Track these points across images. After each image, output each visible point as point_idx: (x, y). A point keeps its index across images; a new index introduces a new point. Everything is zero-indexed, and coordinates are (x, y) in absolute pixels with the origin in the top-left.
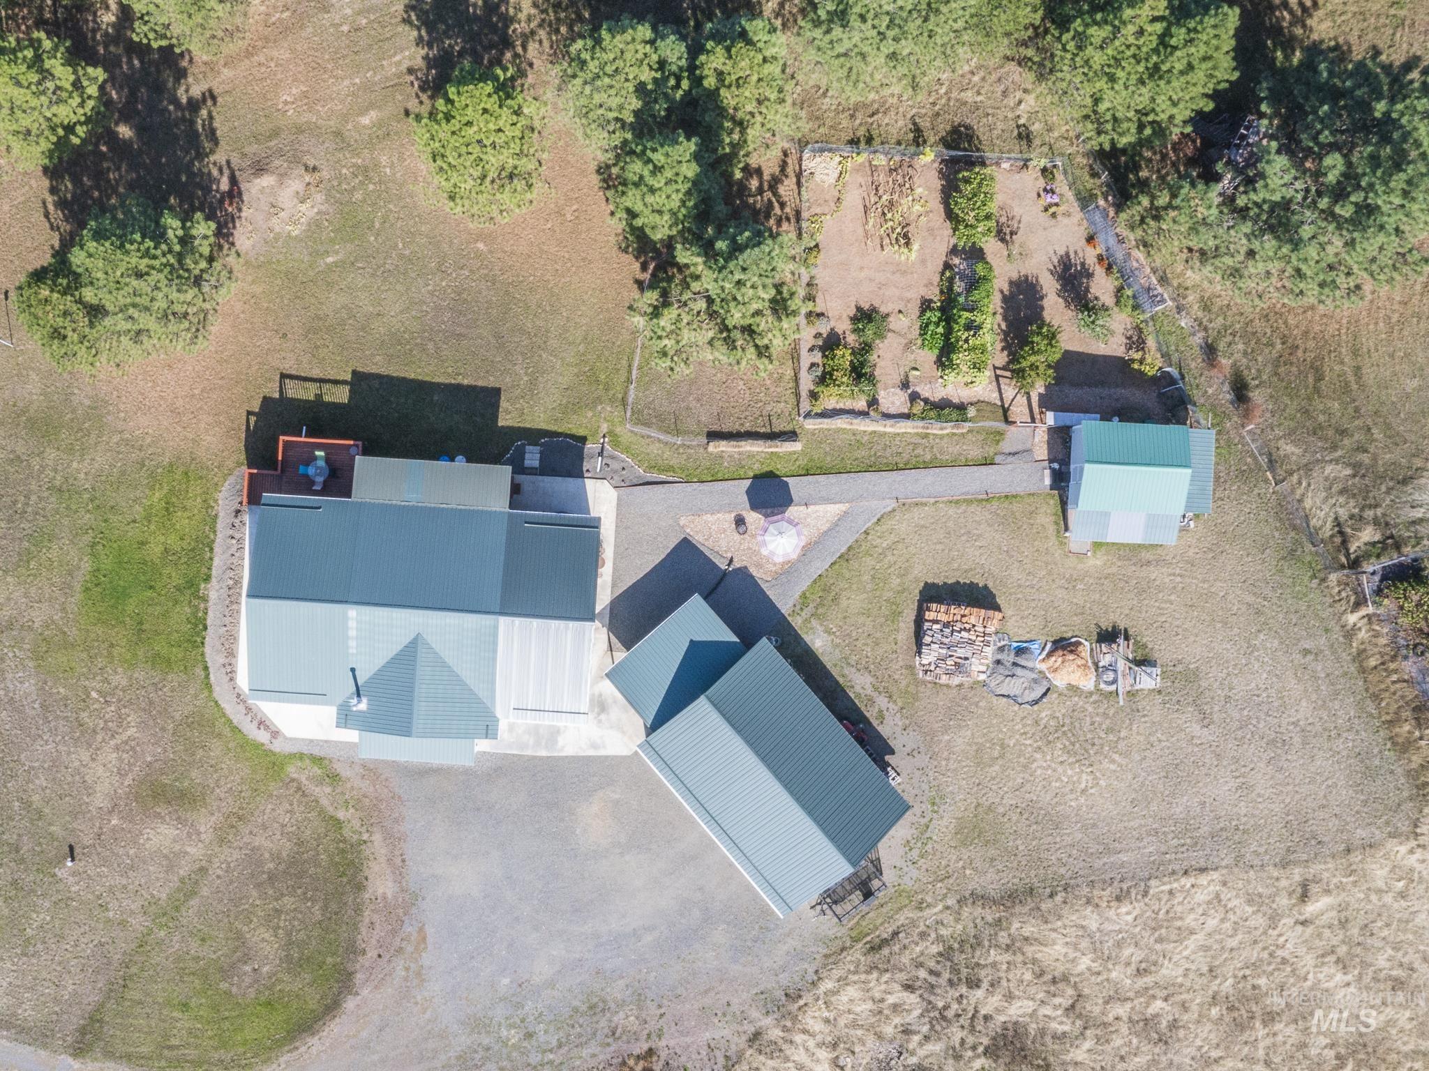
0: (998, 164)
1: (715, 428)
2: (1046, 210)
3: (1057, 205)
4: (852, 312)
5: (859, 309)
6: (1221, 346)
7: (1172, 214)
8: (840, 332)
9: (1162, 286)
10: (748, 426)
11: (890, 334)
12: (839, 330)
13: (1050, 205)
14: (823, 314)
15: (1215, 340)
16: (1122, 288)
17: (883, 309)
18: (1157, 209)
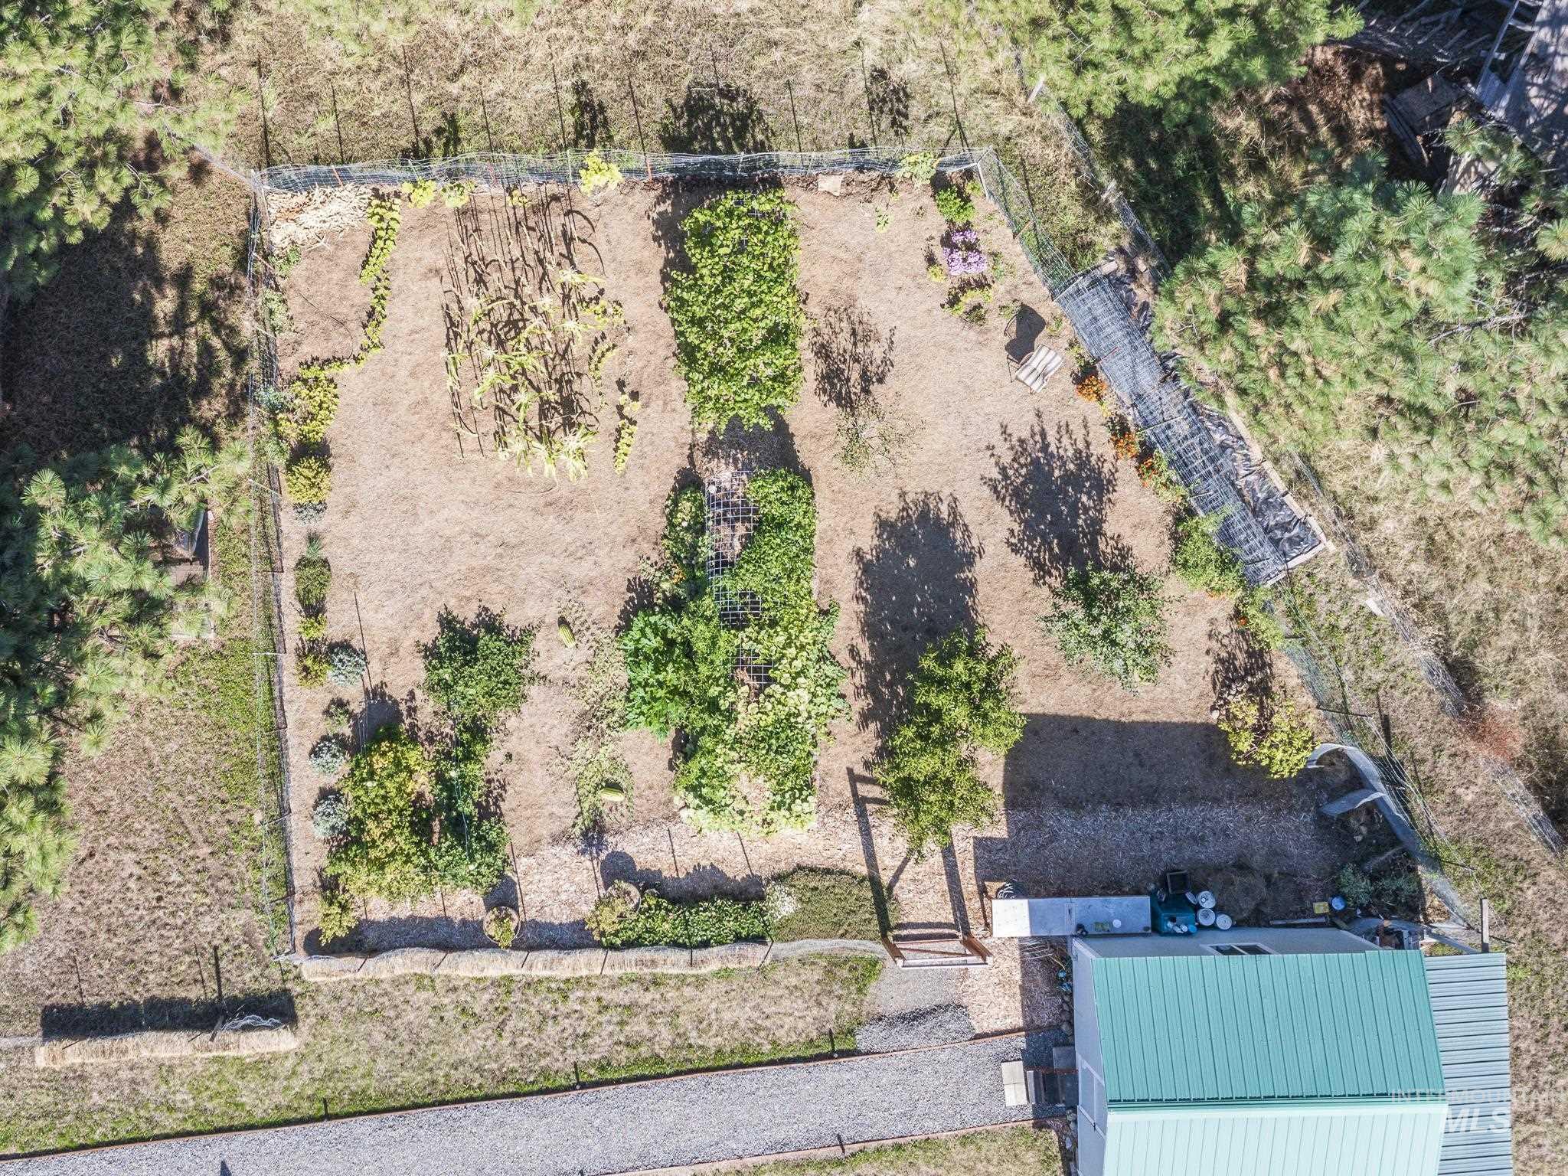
0: (810, 183)
1: (63, 996)
2: (954, 301)
3: (981, 284)
4: (431, 632)
5: (447, 622)
6: (1488, 660)
7: (1324, 301)
8: (400, 694)
9: (1301, 497)
10: (155, 986)
11: (534, 691)
12: (397, 691)
13: (965, 286)
14: (345, 646)
15: (1471, 646)
16: (1191, 512)
17: (515, 619)
18: (1270, 286)
